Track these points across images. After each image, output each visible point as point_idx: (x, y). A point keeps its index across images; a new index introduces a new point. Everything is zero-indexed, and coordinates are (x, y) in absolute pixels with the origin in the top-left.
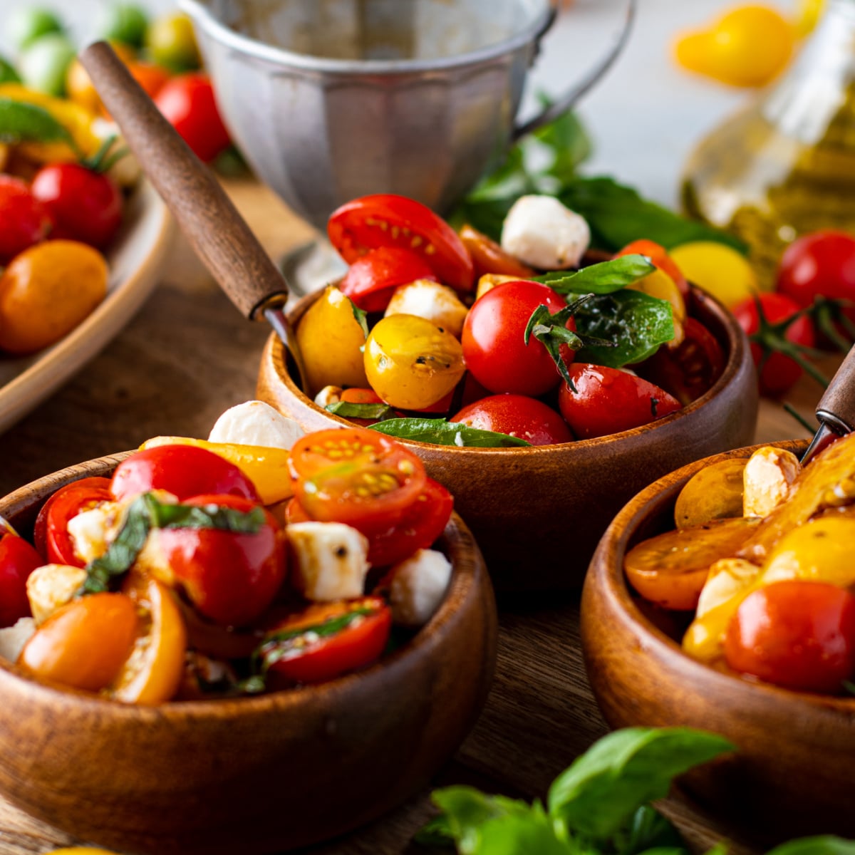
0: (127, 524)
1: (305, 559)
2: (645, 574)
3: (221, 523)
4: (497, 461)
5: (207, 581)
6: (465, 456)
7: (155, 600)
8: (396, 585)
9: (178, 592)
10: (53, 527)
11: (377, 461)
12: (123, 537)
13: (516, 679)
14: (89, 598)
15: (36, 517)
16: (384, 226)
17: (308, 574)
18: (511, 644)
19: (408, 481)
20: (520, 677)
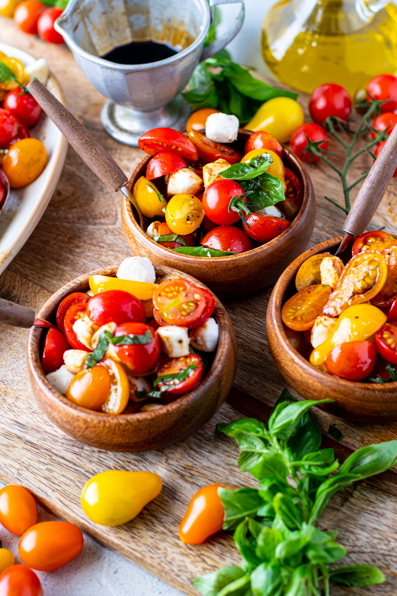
0: (100, 342)
1: (167, 345)
2: (289, 323)
3: (136, 342)
4: (224, 263)
5: (134, 363)
6: (213, 262)
7: (115, 370)
8: (199, 338)
9: (122, 366)
10: (67, 330)
11: (186, 296)
12: (99, 347)
13: (241, 338)
14: (90, 369)
15: (56, 315)
16: (160, 144)
17: (169, 349)
18: (236, 319)
19: (199, 303)
20: (242, 337)
